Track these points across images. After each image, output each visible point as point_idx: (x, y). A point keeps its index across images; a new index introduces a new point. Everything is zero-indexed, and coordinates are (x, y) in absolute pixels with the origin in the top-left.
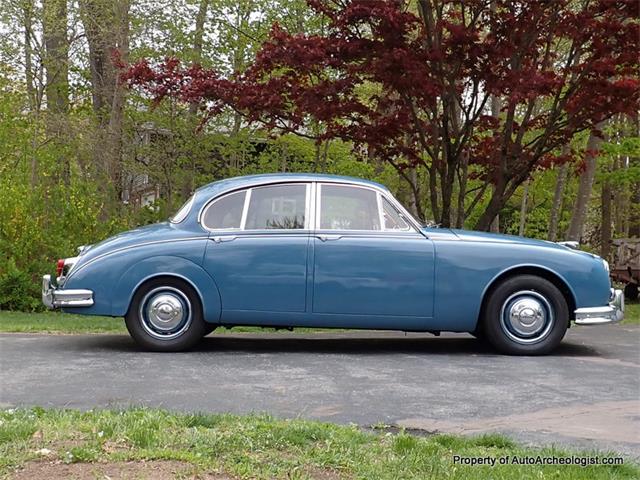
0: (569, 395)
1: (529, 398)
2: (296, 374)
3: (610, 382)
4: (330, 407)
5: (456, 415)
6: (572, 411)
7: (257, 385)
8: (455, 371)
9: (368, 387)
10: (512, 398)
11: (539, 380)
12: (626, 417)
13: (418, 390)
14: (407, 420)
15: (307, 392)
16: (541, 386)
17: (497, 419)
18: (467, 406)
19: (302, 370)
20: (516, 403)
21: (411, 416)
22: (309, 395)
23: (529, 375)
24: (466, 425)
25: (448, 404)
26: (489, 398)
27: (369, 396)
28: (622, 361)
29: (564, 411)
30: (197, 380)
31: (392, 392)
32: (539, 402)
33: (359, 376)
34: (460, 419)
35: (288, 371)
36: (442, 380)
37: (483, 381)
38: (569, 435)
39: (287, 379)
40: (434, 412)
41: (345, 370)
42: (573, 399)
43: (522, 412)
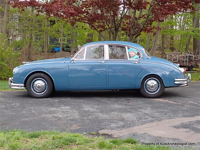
0: (153, 117)
1: (141, 119)
2: (66, 109)
3: (166, 111)
4: (77, 125)
5: (118, 127)
6: (154, 124)
7: (53, 115)
8: (117, 107)
9: (89, 115)
10: (135, 119)
11: (144, 110)
12: (171, 126)
13: (105, 116)
14: (103, 130)
15: (70, 118)
16: (144, 113)
17: (131, 129)
18: (121, 123)
19: (68, 107)
20: (136, 121)
21: (104, 129)
22: (71, 120)
23: (140, 108)
24: (121, 131)
25: (115, 122)
26: (128, 119)
27: (90, 120)
28: (169, 100)
29: (152, 124)
30: (34, 113)
31: (97, 117)
32: (144, 120)
33: (87, 110)
34: (119, 129)
35: (63, 108)
36: (113, 111)
37: (126, 111)
38: (154, 135)
39: (63, 112)
40: (111, 126)
41: (82, 107)
42: (155, 119)
43: (139, 125)
